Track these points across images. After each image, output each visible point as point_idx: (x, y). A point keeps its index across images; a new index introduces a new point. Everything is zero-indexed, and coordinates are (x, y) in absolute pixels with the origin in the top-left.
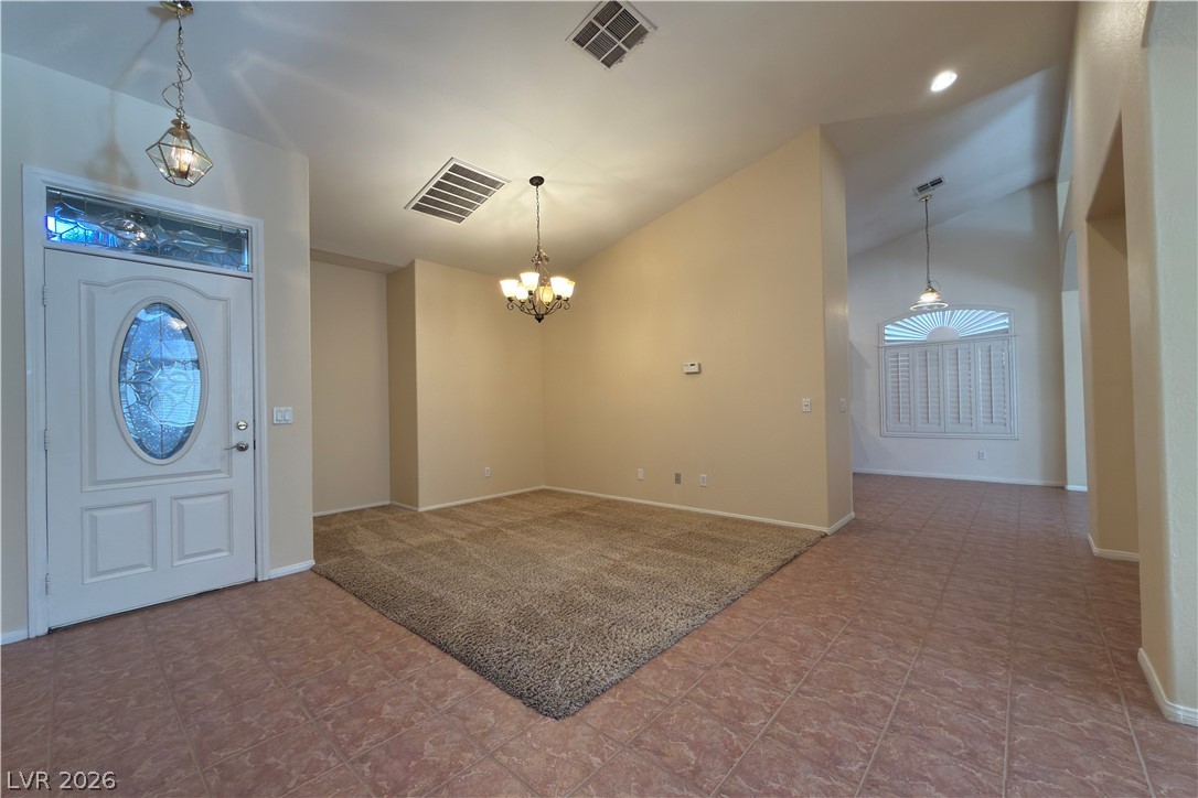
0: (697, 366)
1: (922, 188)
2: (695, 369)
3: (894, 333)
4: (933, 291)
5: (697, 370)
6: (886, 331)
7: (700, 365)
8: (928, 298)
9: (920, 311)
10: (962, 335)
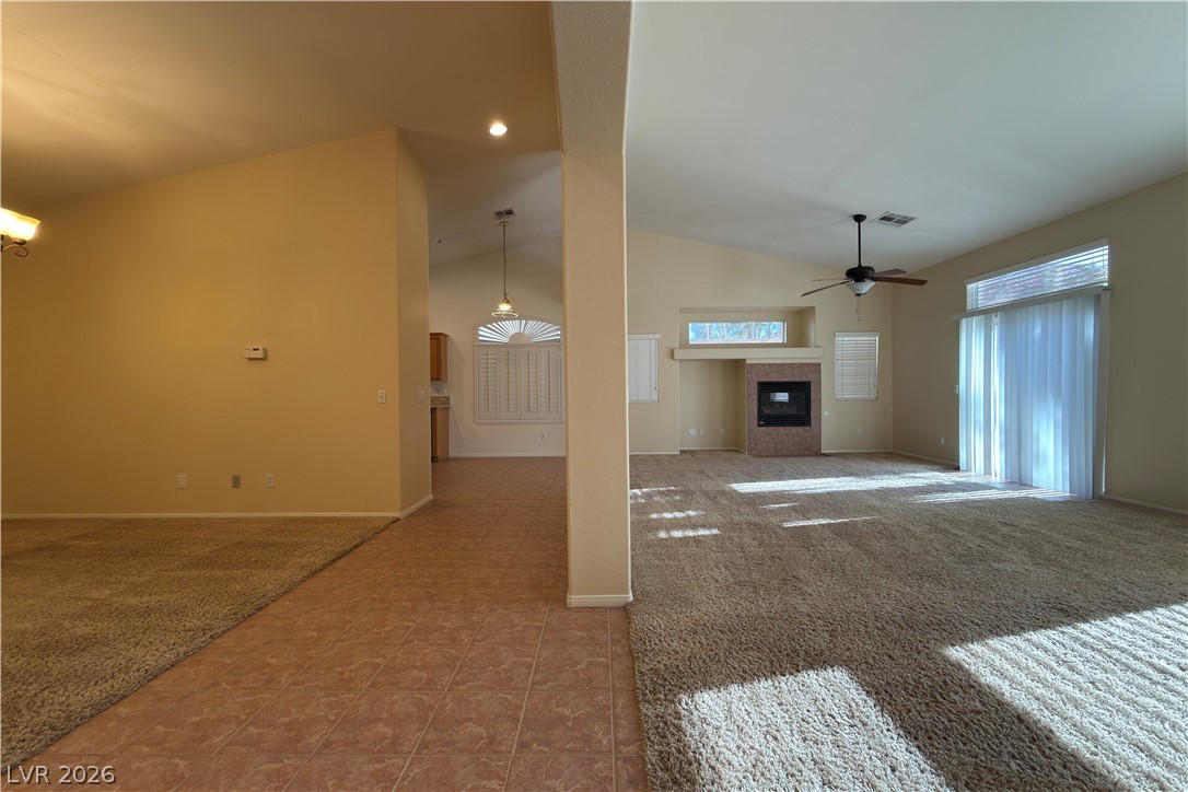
0: (261, 351)
1: (499, 214)
2: (259, 354)
3: (485, 333)
4: (508, 302)
5: (261, 356)
6: (480, 333)
7: (265, 351)
8: (504, 308)
9: (500, 318)
10: (534, 340)
